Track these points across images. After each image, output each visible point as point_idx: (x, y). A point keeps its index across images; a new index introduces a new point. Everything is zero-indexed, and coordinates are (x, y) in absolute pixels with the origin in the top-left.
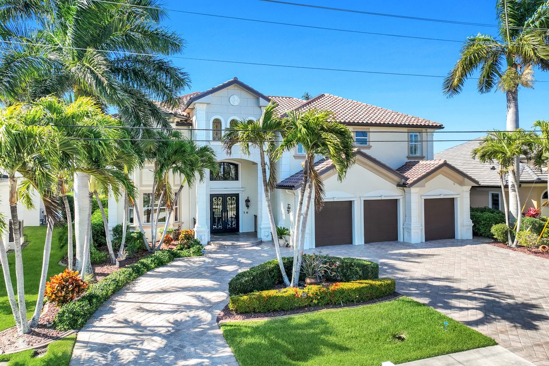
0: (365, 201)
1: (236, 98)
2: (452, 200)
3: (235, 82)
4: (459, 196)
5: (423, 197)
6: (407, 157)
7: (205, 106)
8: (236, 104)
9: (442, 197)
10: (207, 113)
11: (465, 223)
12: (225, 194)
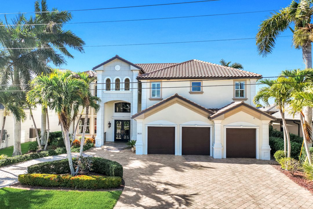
0: (183, 128)
1: (118, 67)
2: (255, 130)
3: (117, 57)
4: (258, 127)
5: (225, 127)
6: (233, 99)
7: (101, 72)
8: (119, 69)
9: (242, 127)
10: (102, 75)
11: (262, 147)
12: (123, 120)
